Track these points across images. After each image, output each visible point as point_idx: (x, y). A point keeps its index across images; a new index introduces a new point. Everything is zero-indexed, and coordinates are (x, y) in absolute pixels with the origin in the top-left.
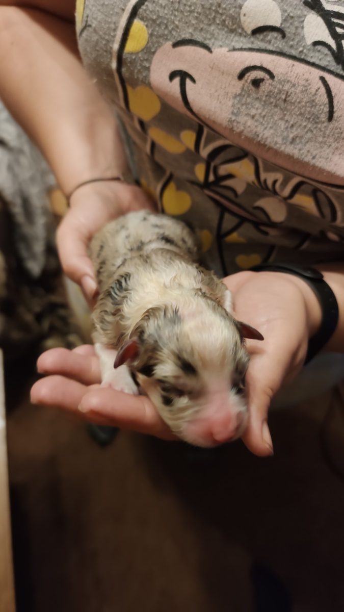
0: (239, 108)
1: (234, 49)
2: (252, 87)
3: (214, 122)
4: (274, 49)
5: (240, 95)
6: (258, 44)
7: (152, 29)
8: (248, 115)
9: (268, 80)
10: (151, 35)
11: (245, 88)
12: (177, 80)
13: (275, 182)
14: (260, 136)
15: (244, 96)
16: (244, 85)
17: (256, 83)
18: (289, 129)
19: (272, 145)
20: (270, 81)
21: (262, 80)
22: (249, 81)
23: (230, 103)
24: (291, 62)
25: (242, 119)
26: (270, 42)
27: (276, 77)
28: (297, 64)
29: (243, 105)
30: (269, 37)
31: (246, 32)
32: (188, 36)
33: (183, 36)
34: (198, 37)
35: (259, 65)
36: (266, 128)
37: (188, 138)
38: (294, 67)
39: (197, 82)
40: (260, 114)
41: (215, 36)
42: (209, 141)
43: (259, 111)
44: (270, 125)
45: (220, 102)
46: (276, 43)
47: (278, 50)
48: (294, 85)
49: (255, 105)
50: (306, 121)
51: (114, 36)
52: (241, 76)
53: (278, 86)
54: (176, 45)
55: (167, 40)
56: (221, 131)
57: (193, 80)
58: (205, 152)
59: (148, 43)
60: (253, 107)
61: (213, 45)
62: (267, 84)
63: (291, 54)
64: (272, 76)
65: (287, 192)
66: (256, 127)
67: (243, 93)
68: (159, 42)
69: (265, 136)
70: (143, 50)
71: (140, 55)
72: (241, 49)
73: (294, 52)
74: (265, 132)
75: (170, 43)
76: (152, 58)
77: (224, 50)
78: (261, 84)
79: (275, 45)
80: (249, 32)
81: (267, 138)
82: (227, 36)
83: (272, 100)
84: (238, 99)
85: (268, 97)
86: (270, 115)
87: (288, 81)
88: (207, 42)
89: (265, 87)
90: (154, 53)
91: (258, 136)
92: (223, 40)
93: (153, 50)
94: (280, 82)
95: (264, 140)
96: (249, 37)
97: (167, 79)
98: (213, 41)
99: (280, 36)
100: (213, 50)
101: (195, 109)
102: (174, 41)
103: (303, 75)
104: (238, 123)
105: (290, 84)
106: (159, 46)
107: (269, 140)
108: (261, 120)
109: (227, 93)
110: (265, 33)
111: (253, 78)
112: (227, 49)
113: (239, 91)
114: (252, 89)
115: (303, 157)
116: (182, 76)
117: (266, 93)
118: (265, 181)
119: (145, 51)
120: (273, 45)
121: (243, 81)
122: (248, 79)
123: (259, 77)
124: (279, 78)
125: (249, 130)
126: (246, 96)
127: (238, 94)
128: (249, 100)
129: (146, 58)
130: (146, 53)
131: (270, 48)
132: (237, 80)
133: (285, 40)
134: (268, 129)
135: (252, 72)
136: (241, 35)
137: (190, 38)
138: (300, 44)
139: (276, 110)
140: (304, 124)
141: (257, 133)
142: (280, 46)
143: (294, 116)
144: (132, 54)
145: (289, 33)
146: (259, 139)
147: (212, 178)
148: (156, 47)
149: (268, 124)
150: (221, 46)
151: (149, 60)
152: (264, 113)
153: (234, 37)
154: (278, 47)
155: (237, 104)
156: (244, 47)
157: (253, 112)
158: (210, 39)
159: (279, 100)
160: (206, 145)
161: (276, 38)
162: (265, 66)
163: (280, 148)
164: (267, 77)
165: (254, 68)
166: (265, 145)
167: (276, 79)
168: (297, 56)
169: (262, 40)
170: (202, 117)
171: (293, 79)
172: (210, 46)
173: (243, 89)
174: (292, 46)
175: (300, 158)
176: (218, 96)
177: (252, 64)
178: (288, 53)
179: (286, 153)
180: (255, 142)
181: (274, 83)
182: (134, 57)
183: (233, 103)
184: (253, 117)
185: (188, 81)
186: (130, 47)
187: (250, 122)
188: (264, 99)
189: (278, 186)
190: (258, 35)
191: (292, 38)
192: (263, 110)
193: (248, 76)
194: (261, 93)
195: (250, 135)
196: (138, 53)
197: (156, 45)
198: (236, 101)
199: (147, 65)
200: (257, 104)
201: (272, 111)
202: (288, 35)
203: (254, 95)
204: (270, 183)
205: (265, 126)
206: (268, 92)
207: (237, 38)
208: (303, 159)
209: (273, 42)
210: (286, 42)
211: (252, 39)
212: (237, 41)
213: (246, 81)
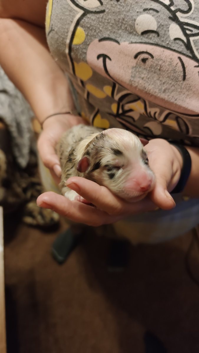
0: (135, 74)
1: (132, 43)
2: (142, 63)
3: (122, 81)
4: (153, 43)
5: (135, 67)
6: (145, 40)
7: (88, 32)
8: (140, 77)
9: (150, 59)
10: (87, 35)
11: (138, 63)
12: (101, 59)
13: (155, 113)
14: (147, 89)
15: (138, 67)
16: (137, 62)
17: (144, 60)
18: (162, 85)
19: (153, 93)
20: (152, 60)
21: (147, 59)
22: (140, 60)
23: (130, 71)
24: (162, 49)
25: (137, 79)
26: (151, 39)
27: (154, 57)
28: (166, 50)
29: (137, 72)
30: (150, 36)
31: (138, 34)
32: (107, 36)
33: (104, 36)
34: (113, 36)
35: (145, 51)
36: (149, 84)
37: (108, 90)
38: (164, 52)
39: (112, 60)
40: (147, 77)
41: (122, 36)
42: (119, 91)
43: (146, 75)
44: (152, 83)
45: (125, 71)
46: (154, 39)
47: (155, 43)
48: (164, 62)
49: (143, 72)
50: (171, 80)
51: (67, 36)
52: (136, 57)
53: (156, 62)
54: (101, 40)
55: (95, 37)
56: (126, 86)
57: (110, 59)
58: (117, 97)
59: (85, 39)
60: (142, 73)
61: (120, 40)
62: (150, 61)
63: (163, 45)
64: (152, 57)
65: (162, 118)
66: (145, 84)
67: (137, 66)
68: (91, 39)
69: (149, 89)
70: (82, 43)
71: (81, 46)
72: (136, 43)
73: (164, 44)
74: (150, 86)
75: (97, 40)
76: (88, 48)
77: (127, 43)
78: (147, 61)
79: (154, 41)
80: (140, 33)
81: (150, 90)
82: (128, 36)
83: (153, 69)
84: (134, 69)
85: (150, 68)
86: (152, 77)
87: (161, 59)
88: (117, 39)
89: (149, 62)
90: (89, 45)
91: (145, 88)
92: (126, 38)
93: (88, 43)
94: (157, 60)
95: (149, 91)
96: (140, 36)
97: (96, 58)
98: (120, 38)
99: (156, 35)
100: (120, 43)
101: (111, 74)
102: (99, 38)
103: (169, 56)
104: (135, 82)
105: (162, 61)
106: (91, 41)
107: (151, 91)
108: (147, 80)
109: (129, 66)
110: (148, 34)
111: (142, 58)
112: (128, 43)
113: (135, 65)
115: (170, 99)
116: (104, 57)
117: (149, 66)
118: (150, 112)
119: (84, 44)
120: (153, 40)
121: (137, 60)
122: (139, 58)
123: (145, 57)
124: (156, 58)
125: (141, 85)
126: (138, 68)
127: (134, 66)
128: (140, 70)
129: (84, 47)
130: (84, 45)
131: (151, 42)
132: (134, 59)
133: (159, 38)
134: (151, 85)
135: (142, 55)
136: (135, 35)
137: (108, 37)
138: (167, 39)
139: (155, 75)
140: (170, 82)
141: (145, 87)
142: (157, 41)
143: (165, 78)
144: (76, 45)
145: (161, 34)
146: (146, 90)
147: (121, 111)
148: (90, 42)
149: (151, 82)
150: (125, 41)
151: (86, 49)
152: (148, 77)
153: (132, 36)
154: (155, 41)
155: (134, 72)
156: (137, 41)
157: (143, 76)
158: (119, 37)
159: (156, 69)
160: (117, 93)
161: (154, 37)
162: (148, 51)
163: (158, 95)
164: (150, 57)
165: (143, 52)
166: (149, 94)
167: (154, 58)
168: (166, 46)
169: (147, 38)
170: (115, 79)
171: (163, 58)
172: (119, 41)
173: (137, 64)
174: (163, 41)
175: (168, 100)
176: (124, 67)
177: (142, 51)
178: (161, 45)
179: (161, 98)
180: (144, 92)
181: (154, 61)
182: (78, 47)
183: (132, 71)
184: (143, 78)
185: (107, 60)
186: (76, 41)
187: (141, 81)
188: (148, 69)
189: (157, 115)
190: (144, 35)
191: (163, 37)
192: (148, 75)
193: (140, 57)
194: (146, 65)
195: (141, 88)
196: (80, 45)
197: (89, 41)
198: (133, 70)
199: (85, 51)
200: (145, 72)
201: (153, 75)
202: (160, 35)
203: (143, 67)
204: (152, 114)
205: (149, 83)
206: (150, 66)
207: (133, 37)
208: (170, 101)
209: (152, 39)
210: (160, 39)
211: (141, 37)
212: (133, 38)
213: (139, 60)
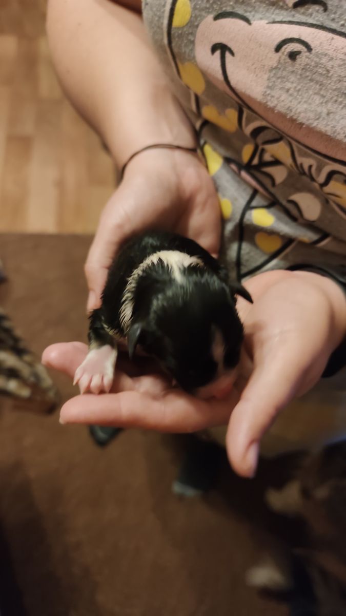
0: (274, 82)
1: (274, 22)
2: (288, 60)
3: (249, 97)
4: (315, 22)
5: (276, 68)
6: (299, 17)
7: (195, 2)
8: (281, 88)
9: (305, 52)
10: (194, 8)
11: (282, 61)
12: (218, 53)
14: (294, 110)
15: (280, 69)
16: (280, 57)
17: (293, 56)
18: (324, 104)
19: (304, 121)
20: (308, 54)
21: (299, 53)
22: (285, 53)
23: (266, 77)
24: (330, 35)
25: (276, 93)
26: (311, 15)
27: (313, 50)
29: (278, 78)
30: (310, 11)
31: (287, 5)
32: (229, 9)
33: (224, 9)
34: (240, 10)
35: (297, 37)
36: (300, 102)
38: (333, 41)
39: (236, 55)
40: (295, 87)
41: (256, 9)
43: (295, 85)
44: (304, 100)
45: (257, 75)
46: (317, 16)
47: (318, 23)
48: (332, 59)
49: (290, 78)
50: (341, 97)
52: (278, 48)
53: (315, 60)
54: (217, 18)
55: (209, 13)
57: (232, 53)
59: (191, 16)
60: (288, 81)
61: (254, 16)
62: (304, 58)
63: (332, 27)
64: (309, 48)
66: (291, 102)
67: (279, 66)
68: (200, 16)
69: (298, 111)
71: (185, 29)
72: (281, 22)
73: (334, 26)
74: (299, 106)
75: (210, 17)
76: (196, 31)
77: (264, 22)
78: (298, 57)
79: (317, 18)
80: (291, 5)
81: (300, 113)
82: (268, 9)
83: (308, 74)
84: (274, 72)
85: (304, 71)
86: (305, 89)
87: (326, 55)
88: (247, 15)
89: (302, 59)
90: (197, 26)
91: (291, 111)
92: (264, 13)
93: (196, 24)
94: (317, 55)
95: (297, 115)
96: (290, 10)
97: (209, 52)
98: (253, 13)
99: (322, 8)
100: (252, 22)
101: (233, 82)
102: (215, 14)
104: (273, 97)
105: (327, 57)
106: (202, 20)
107: (302, 115)
108: (295, 94)
109: (264, 66)
110: (306, 7)
111: (289, 51)
112: (267, 21)
113: (275, 65)
114: (288, 62)
115: (335, 134)
116: (221, 49)
117: (302, 67)
119: (189, 25)
120: (314, 18)
121: (280, 54)
122: (284, 51)
123: (296, 50)
124: (317, 51)
125: (282, 104)
126: (282, 69)
127: (273, 67)
128: (285, 73)
129: (190, 31)
130: (190, 27)
131: (311, 21)
132: (274, 52)
133: (327, 13)
134: (302, 103)
135: (290, 44)
136: (282, 8)
137: (231, 10)
138: (342, 16)
139: (312, 84)
140: (340, 100)
141: (290, 108)
142: (321, 19)
143: (330, 91)
145: (332, 6)
146: (292, 114)
148: (199, 20)
149: (302, 99)
150: (261, 19)
151: (193, 34)
152: (299, 87)
153: (274, 10)
154: (318, 21)
155: (273, 77)
156: (284, 20)
157: (288, 85)
158: (250, 12)
159: (315, 73)
161: (317, 11)
162: (303, 38)
163: (312, 124)
164: (303, 49)
165: (291, 40)
166: (295, 120)
167: (313, 52)
168: (339, 29)
169: (303, 14)
171: (330, 52)
172: (250, 18)
173: (279, 62)
174: (333, 20)
175: (332, 135)
176: (255, 68)
177: (290, 37)
178: (328, 27)
179: (318, 130)
180: (288, 117)
181: (311, 56)
183: (269, 76)
184: (288, 91)
185: (228, 54)
187: (284, 96)
188: (300, 72)
190: (299, 9)
191: (334, 11)
192: (299, 84)
193: (286, 48)
194: (297, 66)
195: (283, 110)
196: (183, 27)
198: (272, 75)
199: (192, 39)
200: (292, 78)
201: (308, 85)
202: (330, 7)
203: (290, 69)
205: (299, 100)
206: (304, 65)
207: (277, 11)
208: (336, 136)
209: (314, 15)
210: (328, 15)
211: (293, 12)
212: (277, 14)
213: (283, 53)
